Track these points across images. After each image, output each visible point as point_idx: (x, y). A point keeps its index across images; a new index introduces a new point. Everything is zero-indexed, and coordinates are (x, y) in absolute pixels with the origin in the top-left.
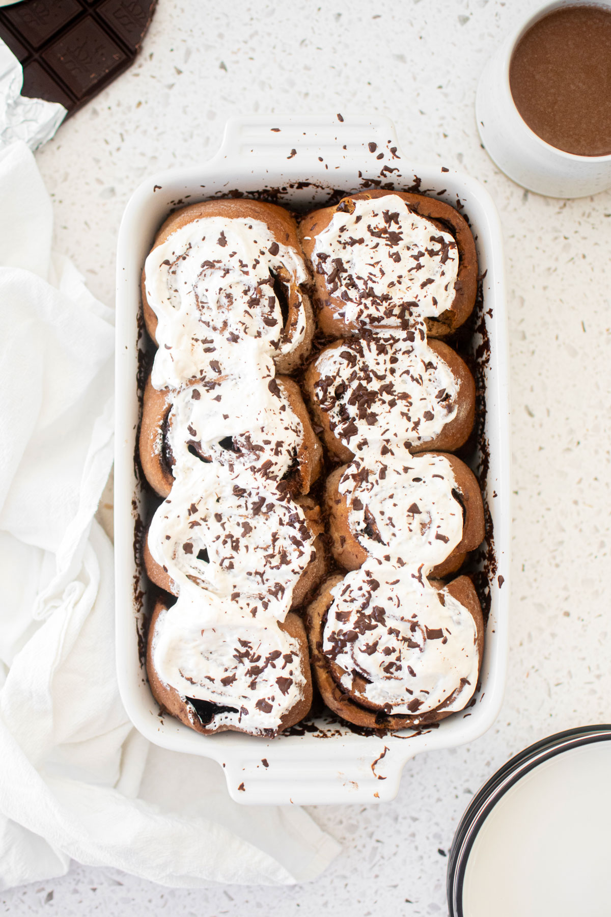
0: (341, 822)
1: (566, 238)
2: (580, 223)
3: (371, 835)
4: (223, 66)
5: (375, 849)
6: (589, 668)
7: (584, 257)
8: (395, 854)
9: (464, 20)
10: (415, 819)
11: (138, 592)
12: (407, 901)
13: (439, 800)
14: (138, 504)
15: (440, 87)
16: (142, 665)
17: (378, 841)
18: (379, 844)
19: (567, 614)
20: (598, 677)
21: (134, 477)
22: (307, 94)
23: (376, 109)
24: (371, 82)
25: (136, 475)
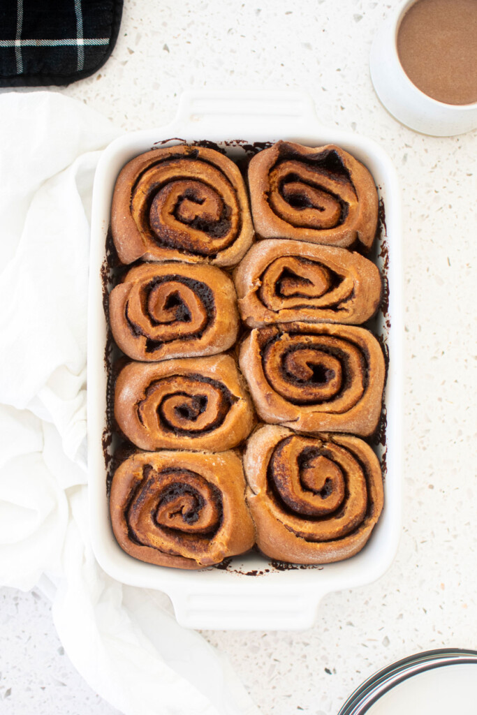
0: (246, 644)
1: (436, 192)
2: (447, 180)
3: (270, 655)
4: (166, 48)
5: (273, 666)
6: (448, 530)
7: (450, 207)
8: (290, 671)
9: (359, 18)
10: (306, 644)
11: (386, 257)
12: (299, 708)
13: (326, 630)
14: (386, 325)
15: (339, 70)
16: (382, 200)
17: (276, 660)
18: (277, 662)
19: (431, 487)
20: (455, 536)
21: (389, 346)
22: (232, 72)
23: (288, 85)
24: (284, 63)
25: (387, 347)
